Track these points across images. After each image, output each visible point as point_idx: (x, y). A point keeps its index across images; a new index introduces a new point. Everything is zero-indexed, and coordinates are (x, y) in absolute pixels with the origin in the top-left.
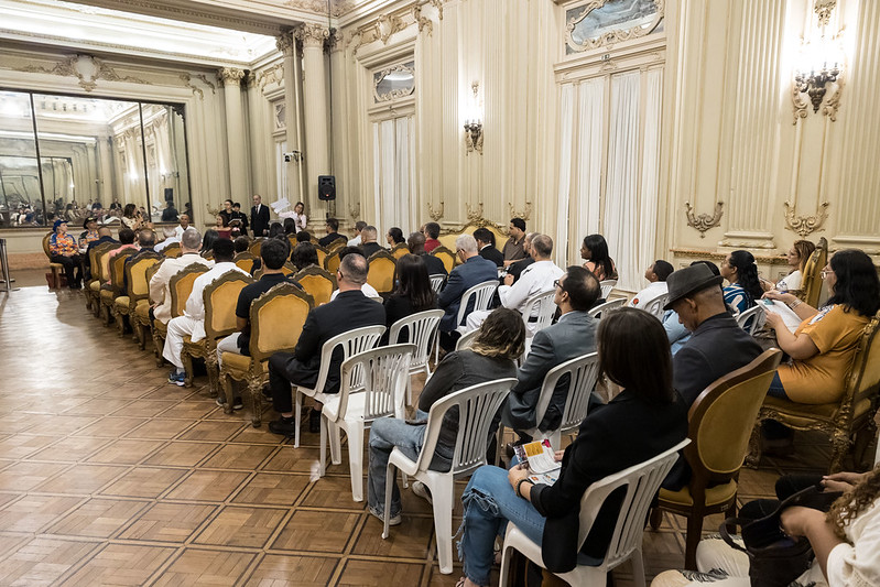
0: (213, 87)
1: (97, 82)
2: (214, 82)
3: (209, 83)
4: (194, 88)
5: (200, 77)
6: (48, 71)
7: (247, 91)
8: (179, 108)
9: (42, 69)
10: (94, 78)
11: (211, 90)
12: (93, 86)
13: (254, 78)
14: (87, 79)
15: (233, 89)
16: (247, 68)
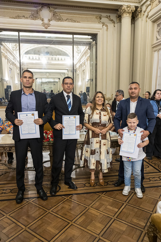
0: (114, 22)
1: (51, 23)
2: (115, 19)
3: (112, 20)
4: (103, 24)
5: (107, 17)
6: (27, 18)
7: (134, 24)
8: (94, 36)
9: (24, 16)
10: (49, 20)
11: (113, 25)
12: (49, 25)
13: (141, 11)
14: (46, 21)
15: (126, 20)
16: (137, 5)
